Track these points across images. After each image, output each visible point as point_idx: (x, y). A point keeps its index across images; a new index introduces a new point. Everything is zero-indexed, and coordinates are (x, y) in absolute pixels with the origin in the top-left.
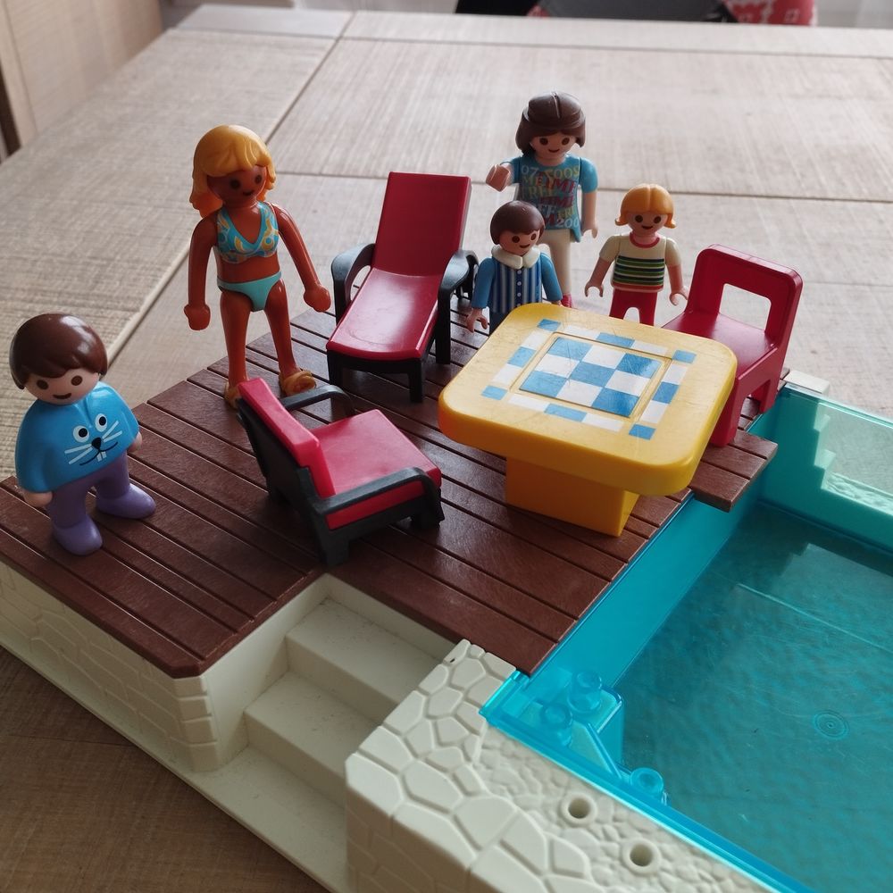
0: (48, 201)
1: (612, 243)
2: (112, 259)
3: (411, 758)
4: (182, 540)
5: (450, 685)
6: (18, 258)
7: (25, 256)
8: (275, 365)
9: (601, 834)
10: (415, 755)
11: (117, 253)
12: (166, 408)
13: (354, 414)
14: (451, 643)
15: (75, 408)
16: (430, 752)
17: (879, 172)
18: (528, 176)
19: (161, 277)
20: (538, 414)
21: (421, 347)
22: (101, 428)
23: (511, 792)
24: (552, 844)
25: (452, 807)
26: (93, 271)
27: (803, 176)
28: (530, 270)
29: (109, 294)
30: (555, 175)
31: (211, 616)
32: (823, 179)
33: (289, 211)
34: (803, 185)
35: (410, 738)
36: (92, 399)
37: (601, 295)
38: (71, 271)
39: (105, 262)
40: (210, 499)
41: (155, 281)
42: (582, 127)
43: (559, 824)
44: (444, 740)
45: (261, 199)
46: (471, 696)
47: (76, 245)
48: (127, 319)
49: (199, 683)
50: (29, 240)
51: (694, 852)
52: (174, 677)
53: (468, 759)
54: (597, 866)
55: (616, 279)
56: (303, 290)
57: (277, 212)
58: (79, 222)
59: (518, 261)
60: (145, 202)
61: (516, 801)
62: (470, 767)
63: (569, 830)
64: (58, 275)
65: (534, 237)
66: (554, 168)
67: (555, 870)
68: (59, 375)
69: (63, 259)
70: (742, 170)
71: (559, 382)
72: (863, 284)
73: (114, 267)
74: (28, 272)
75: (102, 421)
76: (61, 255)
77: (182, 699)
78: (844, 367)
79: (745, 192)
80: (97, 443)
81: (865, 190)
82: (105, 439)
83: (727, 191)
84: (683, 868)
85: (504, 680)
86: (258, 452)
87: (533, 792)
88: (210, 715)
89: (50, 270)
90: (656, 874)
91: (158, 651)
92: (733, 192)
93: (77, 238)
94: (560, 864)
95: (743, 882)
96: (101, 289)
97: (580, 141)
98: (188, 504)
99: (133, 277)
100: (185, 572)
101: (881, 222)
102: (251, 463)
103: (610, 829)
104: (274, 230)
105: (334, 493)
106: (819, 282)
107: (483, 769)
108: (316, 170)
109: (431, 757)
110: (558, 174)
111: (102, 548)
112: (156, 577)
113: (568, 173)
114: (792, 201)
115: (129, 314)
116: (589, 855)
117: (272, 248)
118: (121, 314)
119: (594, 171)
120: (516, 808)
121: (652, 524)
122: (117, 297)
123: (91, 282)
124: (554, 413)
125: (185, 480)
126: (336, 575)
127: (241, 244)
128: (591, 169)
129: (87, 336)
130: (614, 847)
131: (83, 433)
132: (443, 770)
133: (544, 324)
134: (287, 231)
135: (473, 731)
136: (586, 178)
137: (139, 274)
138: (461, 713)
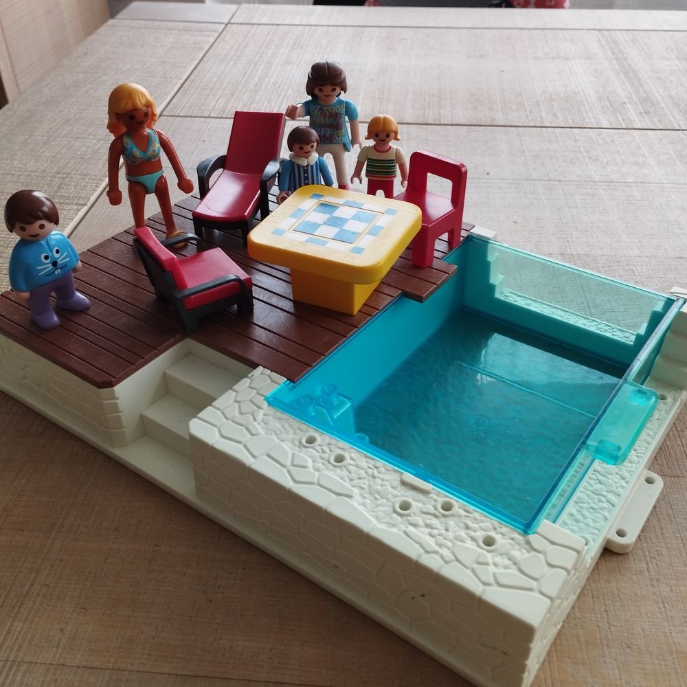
0: (27, 137)
1: (364, 151)
2: (70, 174)
3: (225, 420)
4: (106, 321)
5: (250, 387)
6: (8, 174)
7: (13, 173)
8: (164, 229)
9: (320, 451)
10: (227, 419)
11: (73, 170)
12: (98, 253)
13: (205, 250)
14: (252, 369)
15: (42, 244)
16: (235, 417)
17: (583, 109)
18: (314, 111)
19: (101, 184)
20: (302, 242)
21: (248, 214)
22: (57, 256)
23: (276, 434)
24: (293, 455)
25: (243, 440)
26: (57, 181)
27: (530, 112)
28: (312, 166)
29: (67, 195)
30: (330, 110)
31: (121, 358)
32: (544, 114)
33: (166, 134)
34: (530, 118)
35: (225, 411)
36: (51, 239)
37: (361, 183)
38: (43, 181)
39: (65, 176)
40: (123, 300)
41: (97, 186)
42: (344, 81)
43: (299, 447)
44: (243, 411)
45: (150, 127)
46: (261, 392)
47: (46, 165)
48: (79, 210)
49: (113, 392)
50: (15, 163)
51: (366, 457)
52: (99, 388)
53: (255, 420)
54: (315, 463)
55: (368, 173)
56: (177, 181)
57: (160, 135)
58: (48, 151)
59: (304, 162)
60: (91, 137)
61: (278, 438)
62: (256, 424)
63: (304, 449)
64: (35, 184)
65: (312, 147)
66: (329, 106)
67: (293, 465)
68: (32, 223)
69: (38, 174)
70: (490, 109)
71: (316, 226)
72: (555, 181)
73: (71, 178)
74: (15, 182)
75: (57, 252)
76: (36, 172)
77: (105, 402)
78: (532, 231)
79: (491, 123)
80: (55, 264)
81: (570, 121)
82: (60, 262)
83: (479, 123)
84: (359, 464)
85: (279, 384)
86: (150, 275)
87: (288, 434)
88: (121, 412)
89: (29, 181)
90: (345, 466)
91: (91, 375)
92: (483, 124)
93: (47, 161)
94: (296, 462)
95: (389, 468)
96: (63, 192)
97: (344, 89)
98: (109, 302)
99: (83, 184)
100: (107, 337)
101: (576, 141)
102: (146, 282)
103: (326, 449)
104: (158, 145)
105: (187, 288)
106: (527, 180)
107: (262, 424)
108: (206, 114)
109: (235, 420)
110: (332, 109)
111: (60, 326)
112: (90, 339)
113: (338, 108)
114: (520, 128)
115: (80, 207)
116: (312, 459)
117: (157, 155)
118: (75, 207)
119: (355, 107)
120: (277, 441)
121: (375, 309)
122: (73, 197)
123: (55, 188)
124: (310, 242)
125: (108, 291)
126: (192, 338)
127: (137, 153)
128: (352, 107)
129: (48, 203)
130: (326, 456)
131: (46, 258)
132: (241, 425)
133: (315, 196)
134: (165, 145)
135: (260, 408)
136: (350, 112)
137: (87, 183)
138: (253, 400)
